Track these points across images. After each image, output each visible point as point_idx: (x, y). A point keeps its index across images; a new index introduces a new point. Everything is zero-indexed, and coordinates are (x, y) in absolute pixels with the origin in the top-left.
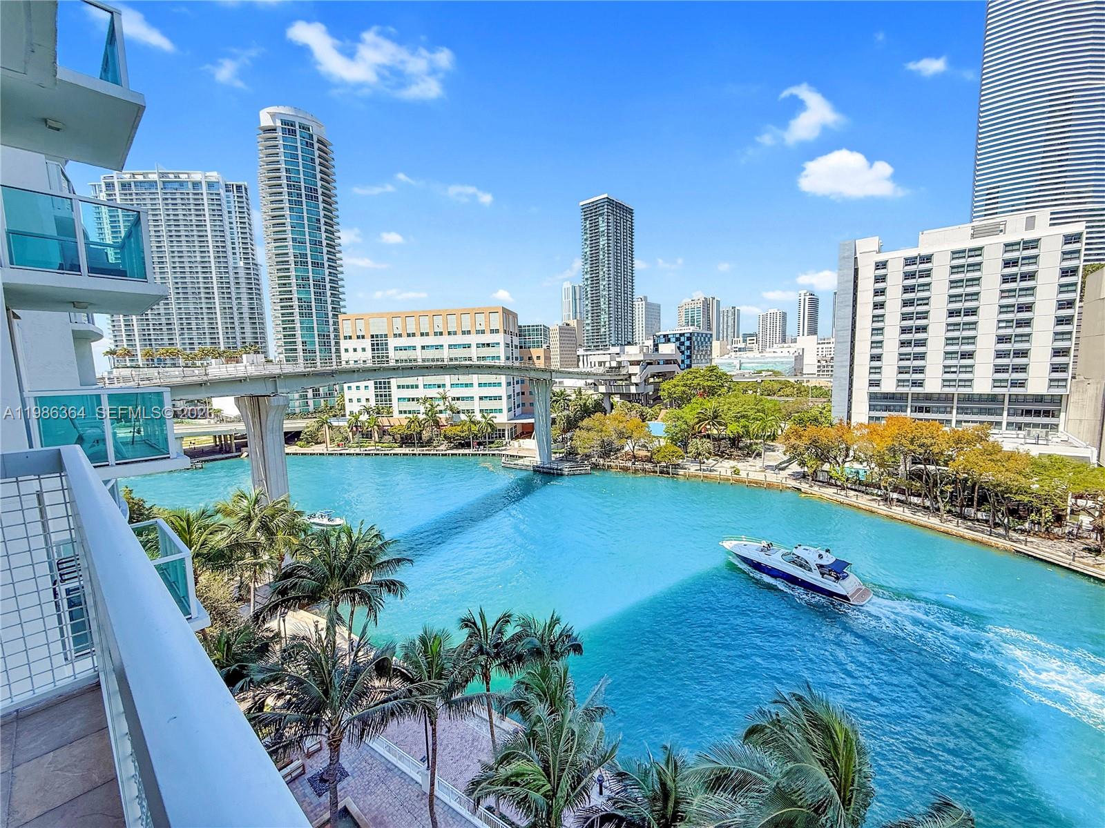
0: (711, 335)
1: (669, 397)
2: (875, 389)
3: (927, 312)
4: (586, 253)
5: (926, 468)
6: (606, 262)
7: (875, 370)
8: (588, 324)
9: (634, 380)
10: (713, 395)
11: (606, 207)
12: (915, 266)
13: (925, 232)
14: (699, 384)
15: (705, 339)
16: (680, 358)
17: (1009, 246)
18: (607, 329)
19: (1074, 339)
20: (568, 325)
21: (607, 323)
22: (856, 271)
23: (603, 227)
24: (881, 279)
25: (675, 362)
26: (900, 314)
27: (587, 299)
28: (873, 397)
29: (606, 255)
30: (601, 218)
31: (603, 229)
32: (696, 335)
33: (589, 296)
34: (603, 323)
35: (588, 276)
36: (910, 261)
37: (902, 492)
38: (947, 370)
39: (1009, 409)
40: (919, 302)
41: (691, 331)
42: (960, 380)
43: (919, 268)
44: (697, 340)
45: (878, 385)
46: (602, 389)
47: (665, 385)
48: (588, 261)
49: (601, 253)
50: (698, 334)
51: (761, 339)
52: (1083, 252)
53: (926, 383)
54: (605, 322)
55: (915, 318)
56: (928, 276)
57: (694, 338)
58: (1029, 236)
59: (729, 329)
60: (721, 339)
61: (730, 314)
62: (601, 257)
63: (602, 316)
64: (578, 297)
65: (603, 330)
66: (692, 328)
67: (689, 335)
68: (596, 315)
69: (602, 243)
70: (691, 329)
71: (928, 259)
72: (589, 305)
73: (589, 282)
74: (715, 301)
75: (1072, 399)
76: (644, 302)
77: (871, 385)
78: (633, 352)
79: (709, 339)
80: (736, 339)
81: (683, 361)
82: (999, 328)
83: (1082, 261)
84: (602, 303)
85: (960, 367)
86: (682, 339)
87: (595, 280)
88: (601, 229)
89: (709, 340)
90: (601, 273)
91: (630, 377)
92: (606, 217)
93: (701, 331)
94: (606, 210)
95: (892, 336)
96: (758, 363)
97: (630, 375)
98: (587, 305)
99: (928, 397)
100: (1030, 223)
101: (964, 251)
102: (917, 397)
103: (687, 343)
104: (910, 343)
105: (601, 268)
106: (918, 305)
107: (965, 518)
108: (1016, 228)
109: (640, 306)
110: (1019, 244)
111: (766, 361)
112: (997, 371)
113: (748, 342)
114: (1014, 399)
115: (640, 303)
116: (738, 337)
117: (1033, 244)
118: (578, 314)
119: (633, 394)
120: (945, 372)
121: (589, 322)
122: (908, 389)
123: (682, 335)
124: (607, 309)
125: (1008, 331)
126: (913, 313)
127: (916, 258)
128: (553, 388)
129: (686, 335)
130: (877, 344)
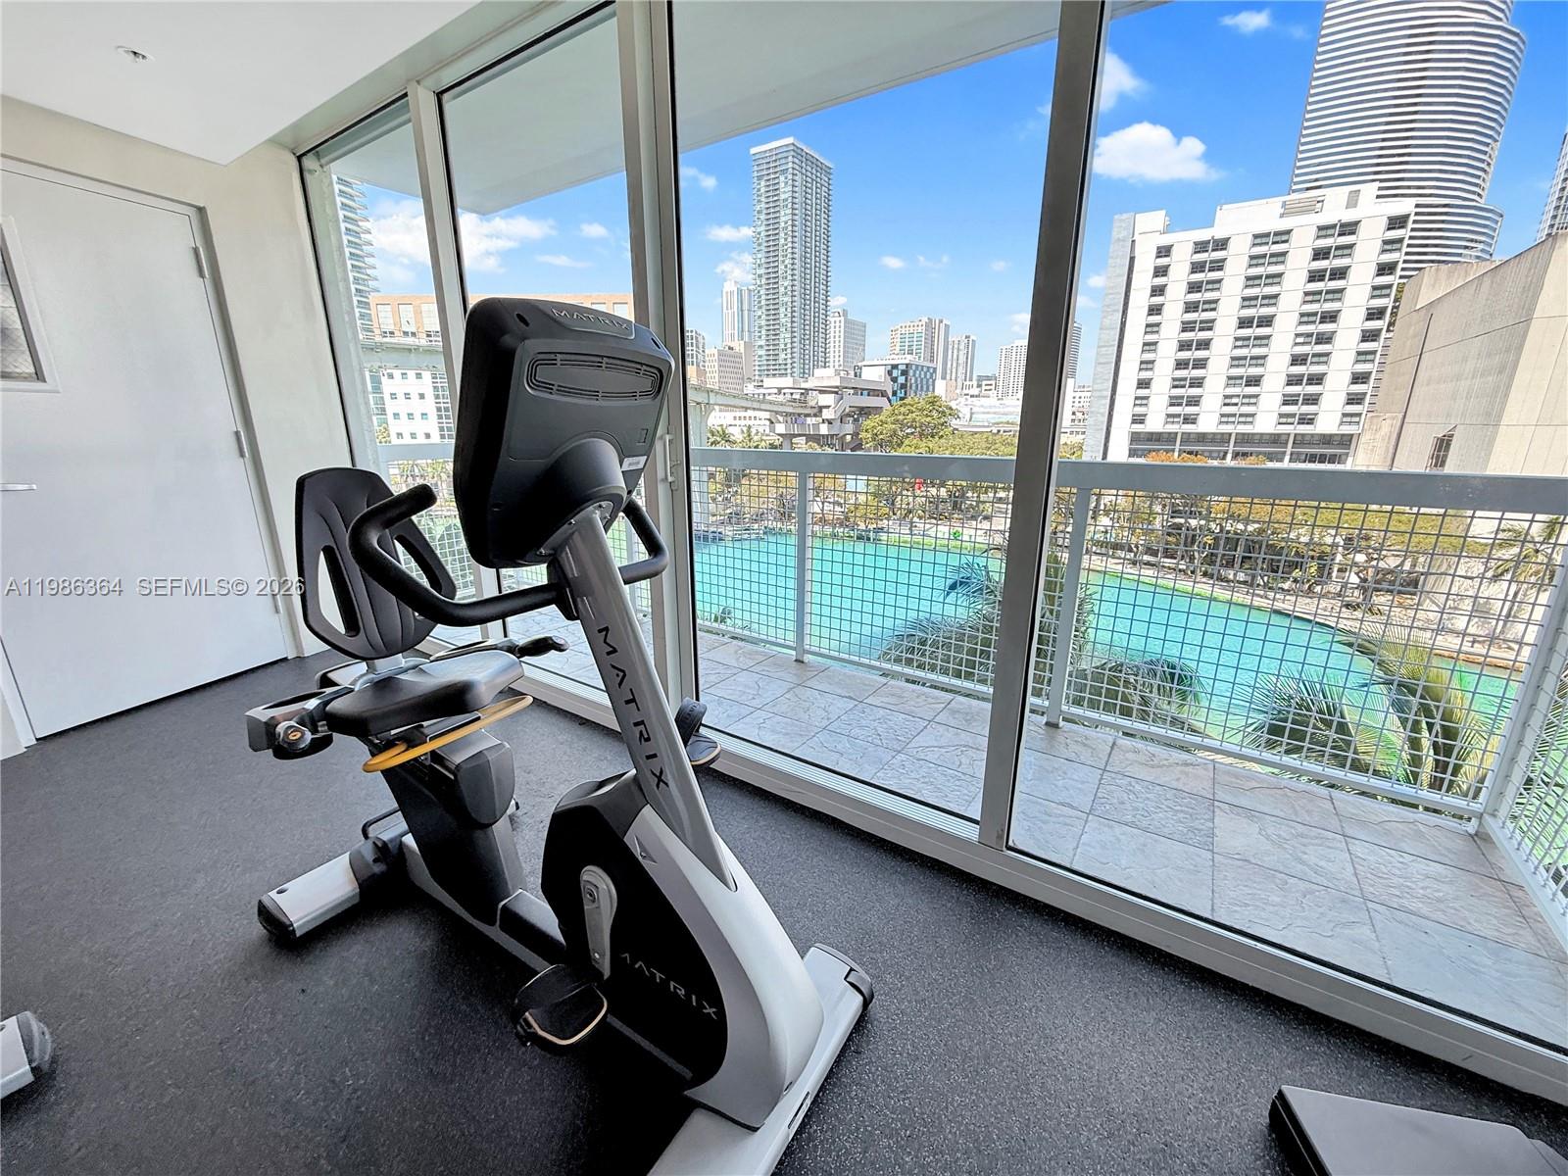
0: (935, 369)
1: (874, 440)
2: (1138, 428)
3: (1213, 321)
4: (759, 233)
5: (1186, 522)
6: (790, 250)
7: (1141, 401)
8: (761, 347)
9: (827, 414)
10: (933, 437)
11: (790, 158)
12: (1206, 255)
13: (1225, 207)
14: (914, 420)
15: (925, 374)
16: (889, 388)
17: (1324, 230)
18: (789, 356)
19: (1377, 361)
20: (731, 348)
21: (789, 346)
22: (1132, 259)
23: (785, 192)
24: (1161, 271)
25: (883, 394)
26: (1179, 323)
27: (760, 307)
28: (1135, 438)
29: (790, 239)
30: (782, 178)
31: (786, 196)
32: (914, 367)
33: (763, 303)
34: (782, 346)
35: (762, 271)
36: (1201, 247)
37: (1155, 553)
38: (1227, 401)
39: (1291, 454)
40: (1206, 306)
41: (907, 362)
42: (1241, 415)
43: (1210, 257)
44: (914, 375)
45: (1142, 422)
46: (781, 428)
47: (868, 423)
48: (763, 248)
49: (782, 235)
50: (917, 366)
51: (1001, 384)
52: (1407, 242)
53: (1201, 420)
54: (786, 345)
55: (1197, 328)
56: (1220, 268)
57: (911, 373)
58: (1348, 216)
59: (960, 369)
60: (948, 377)
61: (962, 347)
62: (782, 241)
63: (782, 335)
64: (746, 307)
65: (782, 356)
66: (909, 357)
67: (904, 367)
68: (773, 333)
69: (783, 219)
70: (908, 359)
71: (1222, 244)
72: (763, 317)
73: (764, 281)
74: (942, 326)
75: (1363, 439)
76: (842, 318)
77: (1134, 422)
78: (825, 376)
79: (932, 374)
80: (968, 383)
81: (894, 393)
82: (1296, 344)
83: (1403, 253)
84: (782, 315)
85: (1244, 397)
86: (895, 373)
87: (772, 279)
88: (783, 197)
89: (931, 377)
90: (782, 267)
91: (821, 412)
92: (790, 177)
93: (921, 362)
94: (790, 165)
95: (1167, 352)
96: (995, 413)
97: (821, 408)
98: (760, 317)
99: (1202, 438)
100: (1353, 201)
101: (1267, 235)
102: (1187, 438)
103: (902, 380)
104: (1188, 364)
105: (781, 259)
106: (1203, 311)
107: (1221, 579)
108: (1335, 207)
109: (838, 324)
110: (1333, 227)
111: (1006, 410)
112: (1286, 403)
113: (984, 388)
114: (1300, 440)
115: (838, 319)
116: (971, 380)
117: (1350, 228)
118: (746, 334)
119: (823, 435)
120: (1225, 405)
121: (763, 343)
122: (1177, 426)
123: (895, 367)
124: (789, 325)
125: (1305, 349)
126: (1195, 322)
127: (1209, 242)
128: (710, 423)
129: (900, 367)
130: (1147, 365)
